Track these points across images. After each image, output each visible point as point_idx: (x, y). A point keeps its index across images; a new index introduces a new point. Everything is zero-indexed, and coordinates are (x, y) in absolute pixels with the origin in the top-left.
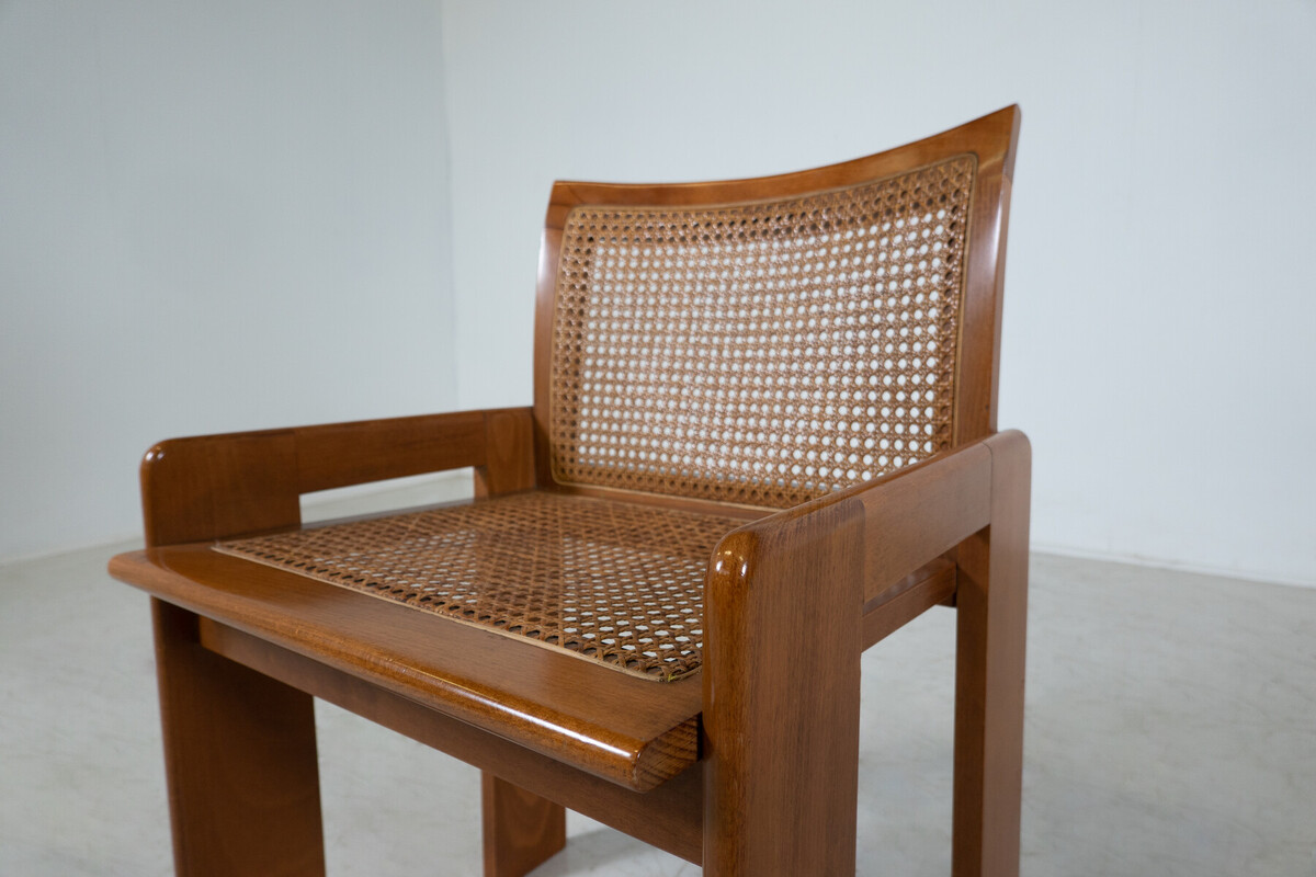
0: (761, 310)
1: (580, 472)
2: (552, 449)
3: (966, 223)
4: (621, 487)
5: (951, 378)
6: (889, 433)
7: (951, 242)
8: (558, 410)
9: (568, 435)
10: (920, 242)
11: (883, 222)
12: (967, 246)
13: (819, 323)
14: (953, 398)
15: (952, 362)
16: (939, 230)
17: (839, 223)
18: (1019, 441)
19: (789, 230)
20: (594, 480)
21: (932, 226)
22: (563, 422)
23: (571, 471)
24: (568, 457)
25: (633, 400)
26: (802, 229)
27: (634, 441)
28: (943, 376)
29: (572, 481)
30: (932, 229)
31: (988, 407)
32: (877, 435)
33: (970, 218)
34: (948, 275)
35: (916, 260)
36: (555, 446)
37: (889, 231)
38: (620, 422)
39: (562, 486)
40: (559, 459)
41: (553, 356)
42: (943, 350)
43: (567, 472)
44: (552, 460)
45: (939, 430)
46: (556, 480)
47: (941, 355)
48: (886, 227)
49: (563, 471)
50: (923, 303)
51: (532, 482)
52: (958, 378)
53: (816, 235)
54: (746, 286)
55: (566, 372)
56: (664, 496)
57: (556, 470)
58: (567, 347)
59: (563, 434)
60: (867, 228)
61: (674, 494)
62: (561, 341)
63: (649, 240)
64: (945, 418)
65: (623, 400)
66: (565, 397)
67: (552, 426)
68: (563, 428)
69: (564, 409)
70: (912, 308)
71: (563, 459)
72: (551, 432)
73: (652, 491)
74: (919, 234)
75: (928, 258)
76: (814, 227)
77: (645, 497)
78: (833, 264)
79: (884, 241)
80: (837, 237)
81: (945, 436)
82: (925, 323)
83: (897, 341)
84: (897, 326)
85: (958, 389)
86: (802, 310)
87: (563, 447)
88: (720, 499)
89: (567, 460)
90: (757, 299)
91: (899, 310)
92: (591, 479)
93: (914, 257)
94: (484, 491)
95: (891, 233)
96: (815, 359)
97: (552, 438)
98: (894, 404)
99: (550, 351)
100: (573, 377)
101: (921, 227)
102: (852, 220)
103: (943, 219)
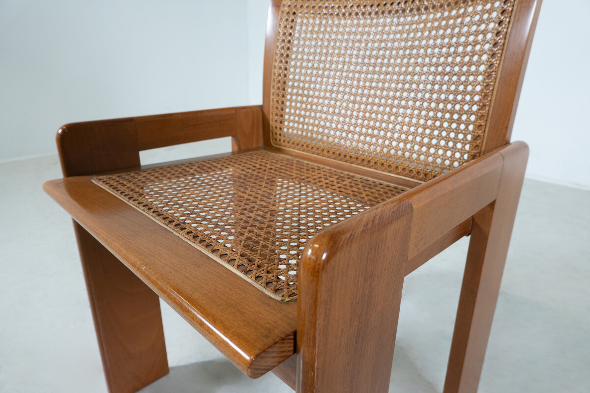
0: (383, 59)
1: (284, 141)
2: (271, 128)
3: (512, 11)
4: (303, 151)
5: (487, 108)
6: (446, 137)
7: (500, 23)
8: (275, 108)
9: (279, 122)
10: (481, 21)
11: (460, 8)
12: (510, 26)
13: (414, 69)
14: (486, 121)
15: (489, 99)
16: (494, 15)
17: (434, 7)
18: (523, 147)
19: (404, 11)
20: (291, 146)
21: (490, 12)
22: (277, 115)
23: (280, 140)
24: (278, 133)
25: (312, 106)
26: (411, 10)
27: (310, 128)
28: (483, 107)
29: (280, 145)
30: (490, 14)
31: (507, 128)
32: (439, 137)
33: (515, 7)
34: (495, 44)
35: (477, 33)
36: (272, 127)
37: (463, 14)
38: (304, 117)
39: (275, 147)
40: (274, 134)
41: (272, 79)
42: (485, 91)
43: (278, 140)
44: (271, 134)
45: (475, 138)
46: (272, 144)
47: (483, 94)
48: (462, 11)
49: (276, 140)
50: (477, 61)
51: (261, 144)
52: (491, 109)
53: (419, 14)
54: (376, 45)
55: (278, 88)
56: (324, 158)
57: (273, 140)
58: (280, 75)
59: (276, 121)
60: (450, 12)
61: (329, 157)
62: (277, 71)
63: (325, 14)
64: (480, 132)
65: (307, 105)
66: (278, 102)
67: (271, 116)
68: (276, 118)
69: (277, 108)
70: (470, 63)
71: (276, 134)
72: (271, 119)
73: (318, 154)
74: (481, 17)
75: (484, 33)
76: (418, 9)
77: (314, 157)
78: (426, 33)
79: (459, 20)
80: (431, 16)
81: (478, 142)
82: (476, 74)
83: (458, 84)
84: (459, 75)
85: (490, 116)
86: (405, 60)
87: (276, 127)
88: (352, 163)
89: (278, 134)
90: (381, 52)
91: (462, 64)
92: (289, 145)
93: (475, 31)
94: (236, 149)
95: (464, 15)
96: (410, 91)
97: (271, 123)
98: (451, 121)
99: (271, 76)
100: (282, 91)
101: (483, 12)
102: (441, 6)
103: (498, 7)
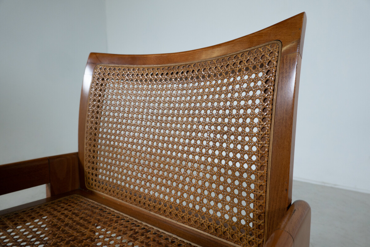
0: (173, 117)
1: (95, 185)
2: (85, 172)
3: (275, 80)
4: (110, 195)
5: (265, 168)
6: (230, 193)
7: (266, 91)
8: (88, 156)
9: (91, 168)
10: (249, 89)
11: (230, 77)
12: (275, 93)
13: (198, 128)
14: (266, 181)
15: (266, 160)
16: (259, 83)
17: (209, 76)
18: (305, 207)
19: (186, 78)
20: (100, 190)
21: (255, 81)
22: (89, 162)
23: (92, 184)
24: (91, 177)
25: (117, 155)
26: (192, 78)
27: (116, 175)
28: (260, 168)
29: (92, 188)
30: (255, 82)
31: (287, 190)
32: (224, 192)
33: (277, 77)
34: (264, 109)
35: (246, 99)
36: (86, 171)
37: (233, 82)
38: (111, 164)
39: (89, 190)
40: (88, 178)
41: (86, 131)
42: (261, 152)
43: (91, 184)
44: (85, 178)
45: (258, 198)
46: (87, 187)
47: (259, 155)
48: (232, 80)
49: (89, 183)
50: (250, 123)
51: (77, 186)
52: (269, 170)
53: (198, 82)
54: (167, 105)
55: (90, 139)
56: (127, 203)
57: (87, 183)
58: (91, 128)
59: (89, 167)
60: (222, 80)
61: (131, 203)
62: (89, 125)
63: (127, 80)
64: (262, 192)
65: (113, 154)
66: (90, 150)
67: (85, 163)
68: (89, 164)
69: (89, 156)
70: (244, 125)
71: (89, 178)
72: (85, 165)
73: (122, 200)
74: (248, 85)
75: (253, 98)
76: (198, 78)
77: (119, 202)
78: (205, 97)
79: (230, 87)
80: (208, 83)
81: (262, 202)
82: (251, 135)
83: (236, 142)
84: (236, 134)
85: (269, 173)
86: (190, 119)
87: (89, 173)
88: (150, 210)
89: (90, 179)
90: (171, 111)
91: (237, 126)
92: (99, 189)
93: (245, 97)
94: (49, 196)
95: (234, 83)
96: (195, 146)
97: (85, 168)
98: (234, 178)
99: (84, 129)
100: (94, 142)
101: (250, 81)
102: (215, 75)
103: (261, 77)
